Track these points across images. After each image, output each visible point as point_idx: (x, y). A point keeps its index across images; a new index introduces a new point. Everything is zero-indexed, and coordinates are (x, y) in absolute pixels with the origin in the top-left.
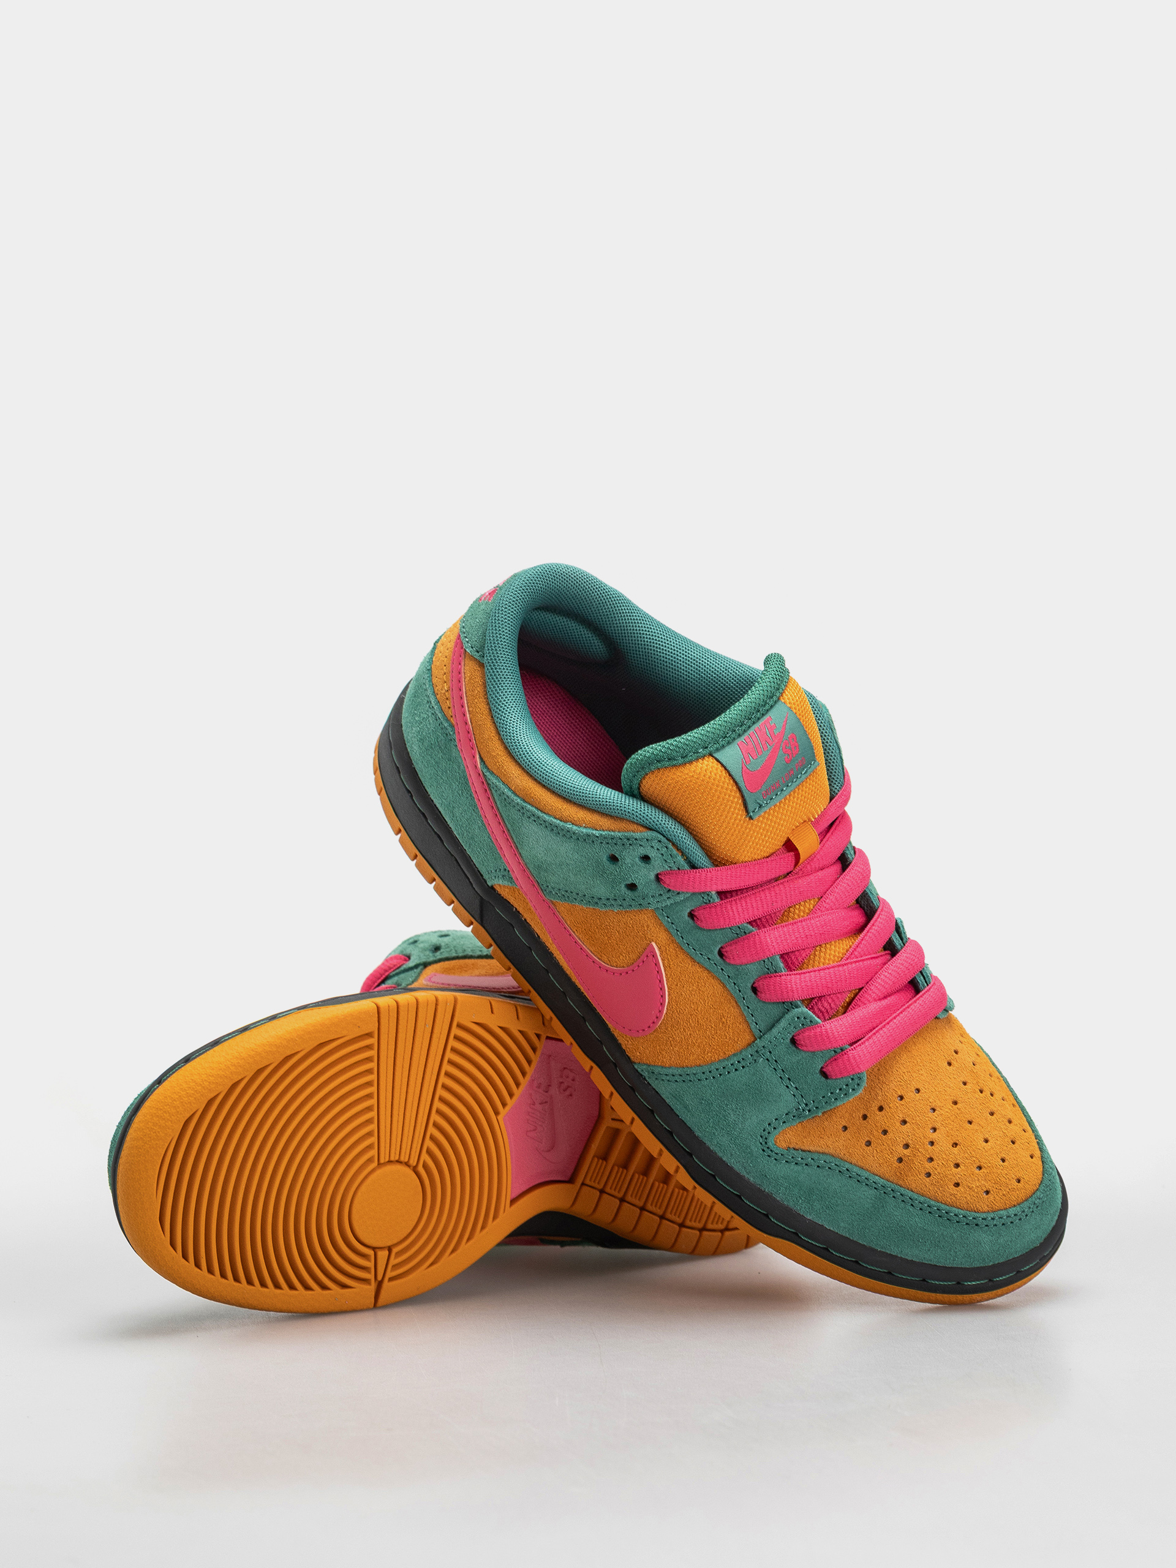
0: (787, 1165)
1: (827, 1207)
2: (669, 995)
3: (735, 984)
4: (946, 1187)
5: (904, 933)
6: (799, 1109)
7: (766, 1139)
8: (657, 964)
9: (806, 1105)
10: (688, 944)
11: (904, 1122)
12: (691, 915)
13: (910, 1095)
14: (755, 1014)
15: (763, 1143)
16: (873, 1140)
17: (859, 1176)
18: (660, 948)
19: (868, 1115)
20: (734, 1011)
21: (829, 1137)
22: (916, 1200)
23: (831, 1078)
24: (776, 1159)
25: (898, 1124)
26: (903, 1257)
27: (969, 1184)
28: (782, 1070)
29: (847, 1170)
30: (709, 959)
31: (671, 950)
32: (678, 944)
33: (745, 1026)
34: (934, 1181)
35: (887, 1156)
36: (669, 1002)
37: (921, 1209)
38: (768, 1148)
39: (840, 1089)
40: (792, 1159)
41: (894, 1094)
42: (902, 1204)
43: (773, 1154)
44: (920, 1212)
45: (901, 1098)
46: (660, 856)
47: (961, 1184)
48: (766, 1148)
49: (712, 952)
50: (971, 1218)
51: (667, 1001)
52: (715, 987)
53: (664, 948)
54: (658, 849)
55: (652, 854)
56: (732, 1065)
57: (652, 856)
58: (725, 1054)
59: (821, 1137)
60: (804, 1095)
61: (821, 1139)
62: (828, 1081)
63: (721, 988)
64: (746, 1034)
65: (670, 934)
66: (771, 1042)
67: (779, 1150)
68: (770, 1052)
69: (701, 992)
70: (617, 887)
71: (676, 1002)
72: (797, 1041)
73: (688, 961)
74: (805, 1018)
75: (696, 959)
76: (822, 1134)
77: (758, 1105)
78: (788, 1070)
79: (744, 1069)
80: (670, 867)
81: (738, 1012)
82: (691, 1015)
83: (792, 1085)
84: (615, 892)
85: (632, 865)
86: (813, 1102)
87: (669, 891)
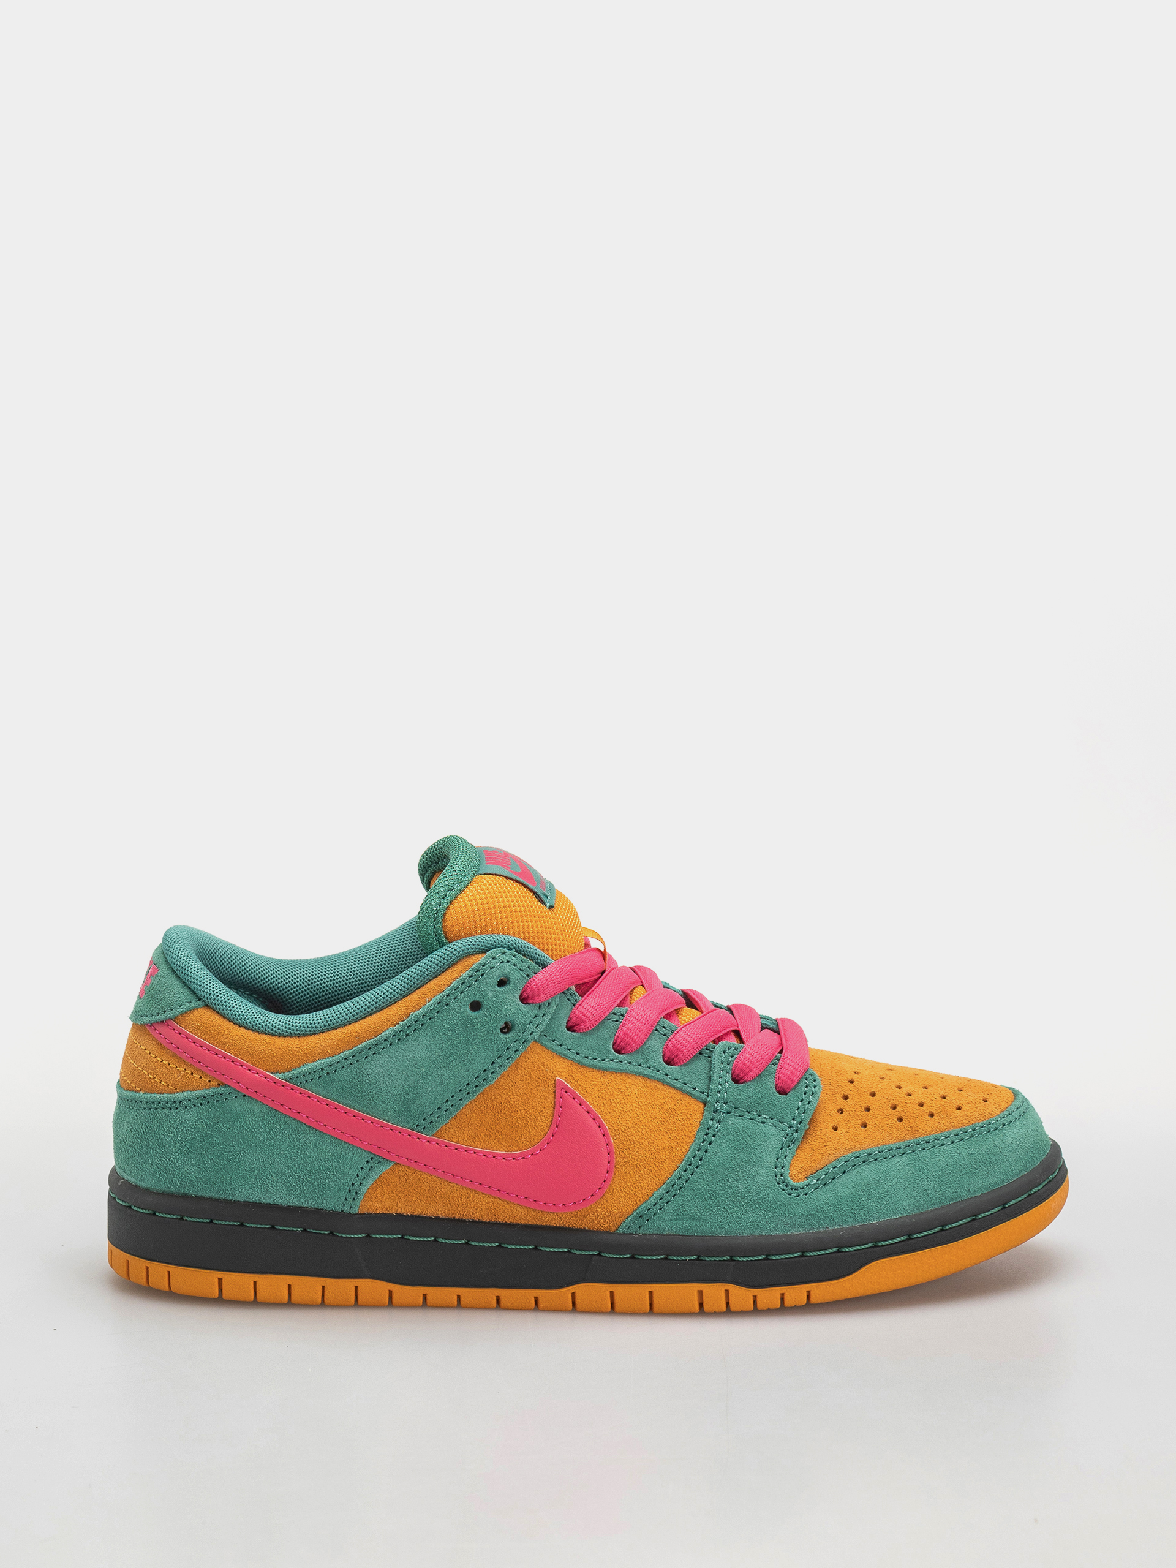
0: (819, 1191)
2: (605, 1120)
3: (649, 1068)
4: (953, 1115)
6: (787, 1135)
7: (784, 1182)
8: (575, 1097)
9: (790, 1127)
10: (587, 1057)
11: (874, 1094)
12: (571, 1028)
13: (855, 1078)
14: (687, 1079)
15: (785, 1188)
16: (864, 1120)
18: (567, 1079)
19: (842, 1107)
20: (669, 1092)
21: (830, 1142)
22: (941, 1137)
23: (791, 1090)
24: (806, 1194)
25: (870, 1098)
27: (966, 1102)
28: (748, 1111)
29: (868, 1155)
30: (610, 1061)
31: (578, 1074)
32: (578, 1063)
33: (688, 1099)
34: (939, 1116)
35: (886, 1123)
38: (792, 1189)
39: (805, 1094)
40: (818, 1183)
42: (936, 1150)
43: (799, 1191)
44: (954, 1145)
45: (852, 1081)
46: (512, 968)
47: (961, 1106)
48: (791, 1191)
49: (610, 1052)
51: (607, 1127)
52: (636, 1083)
53: (570, 1077)
54: (508, 962)
55: (507, 969)
56: (703, 1142)
57: (509, 973)
58: (690, 1137)
59: (825, 1146)
60: (782, 1120)
61: (827, 1147)
62: (790, 1093)
63: (641, 1080)
64: (692, 1105)
65: (566, 1057)
66: (720, 1092)
67: (801, 1184)
68: (726, 1103)
69: (628, 1097)
70: (494, 1036)
71: (615, 1122)
72: (738, 1075)
73: (597, 1074)
74: (729, 1049)
75: (603, 1068)
76: (823, 1143)
77: (754, 1156)
78: (752, 1108)
79: (717, 1137)
80: (528, 976)
81: (671, 1091)
82: (636, 1124)
83: (765, 1118)
84: (495, 1046)
85: (497, 997)
86: (794, 1119)
87: (540, 1006)
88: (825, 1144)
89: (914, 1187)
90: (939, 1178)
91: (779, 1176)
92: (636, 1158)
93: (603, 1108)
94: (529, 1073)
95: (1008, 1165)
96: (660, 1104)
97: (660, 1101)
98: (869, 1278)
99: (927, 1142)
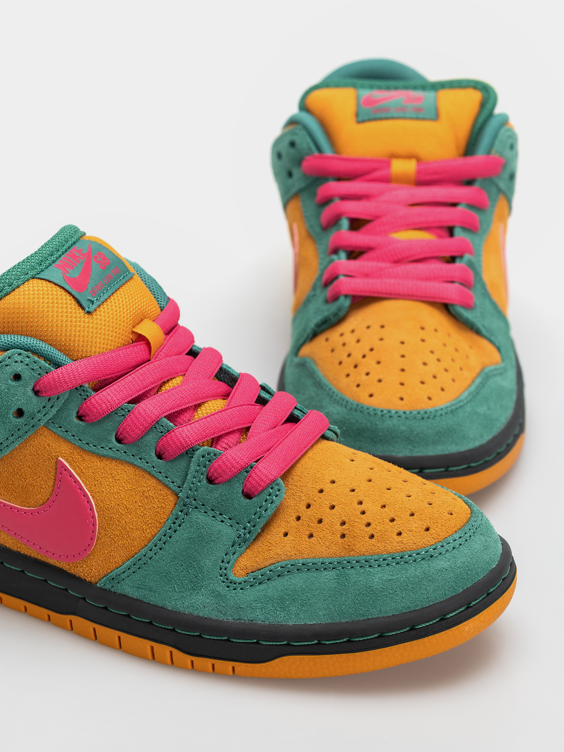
0: (253, 589)
1: (303, 606)
2: (93, 497)
3: (141, 459)
4: (391, 539)
5: (270, 388)
6: (240, 535)
7: (226, 575)
8: (71, 475)
9: (245, 529)
10: (88, 444)
11: (333, 507)
12: (80, 417)
13: (327, 487)
14: (169, 474)
15: (225, 580)
16: (313, 531)
17: (315, 564)
18: (67, 460)
19: (301, 515)
20: (152, 482)
21: (276, 547)
22: (371, 559)
23: (255, 496)
24: (241, 589)
25: (328, 510)
26: (385, 616)
27: (409, 529)
28: (212, 510)
29: (303, 564)
30: (110, 449)
31: (77, 457)
32: (79, 447)
33: (166, 491)
34: (379, 538)
35: (330, 537)
36: (96, 505)
37: (379, 566)
38: (231, 583)
39: (266, 501)
40: (254, 581)
41: (314, 490)
42: (362, 570)
43: (237, 585)
44: (379, 569)
45: (321, 491)
46: (26, 367)
47: (402, 532)
48: (230, 584)
49: (110, 441)
50: (424, 552)
51: (93, 504)
52: (127, 470)
53: (71, 458)
54: (21, 362)
55: (19, 368)
56: (169, 529)
57: (20, 371)
58: (160, 523)
59: (270, 550)
60: (238, 522)
61: (270, 551)
62: (253, 499)
63: (132, 468)
64: (169, 496)
65: (69, 442)
66: (191, 490)
67: (241, 579)
68: (195, 500)
69: (117, 481)
70: (6, 419)
71: (102, 501)
72: (211, 477)
73: (94, 459)
74: (208, 454)
75: (100, 454)
76: (269, 547)
77: (206, 550)
78: (216, 507)
79: (181, 527)
80: (39, 374)
81: (155, 481)
82: (118, 505)
83: (225, 518)
84: (7, 427)
85: (9, 389)
86: (249, 523)
87: (49, 399)
88: (270, 548)
89: (332, 600)
90: (355, 597)
91: (223, 570)
92: (114, 533)
93: (93, 487)
94: (37, 451)
95: (425, 592)
96: (142, 491)
97: (143, 488)
98: (281, 668)
99: (357, 562)
